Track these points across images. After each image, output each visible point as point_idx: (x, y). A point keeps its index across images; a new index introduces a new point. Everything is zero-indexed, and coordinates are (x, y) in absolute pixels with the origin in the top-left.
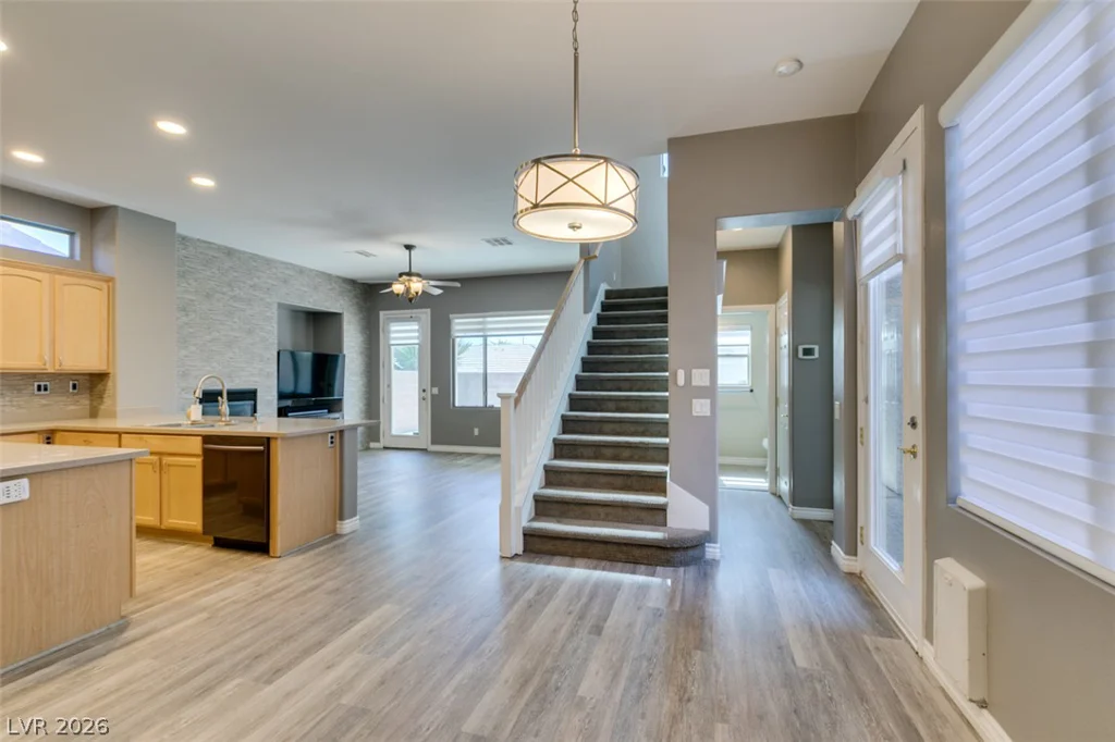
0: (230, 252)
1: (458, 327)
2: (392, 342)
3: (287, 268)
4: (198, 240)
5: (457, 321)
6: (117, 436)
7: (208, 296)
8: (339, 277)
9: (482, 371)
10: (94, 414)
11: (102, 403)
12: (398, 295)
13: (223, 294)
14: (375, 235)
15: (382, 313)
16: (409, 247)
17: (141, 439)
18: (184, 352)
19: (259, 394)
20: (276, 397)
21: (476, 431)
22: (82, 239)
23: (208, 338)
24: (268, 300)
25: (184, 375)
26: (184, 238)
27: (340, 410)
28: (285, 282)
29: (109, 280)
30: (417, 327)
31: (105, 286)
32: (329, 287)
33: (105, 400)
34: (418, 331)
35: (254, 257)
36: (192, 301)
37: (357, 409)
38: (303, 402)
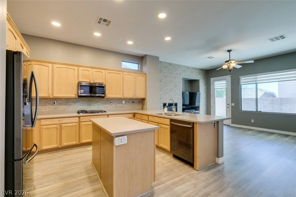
0: (171, 64)
1: (242, 81)
2: (215, 88)
3: (184, 67)
4: (164, 62)
5: (242, 78)
6: (148, 116)
7: (166, 77)
8: (198, 69)
9: (255, 97)
10: (142, 109)
11: (144, 106)
12: (225, 69)
13: (169, 76)
14: (216, 48)
15: (211, 79)
16: (229, 51)
17: (153, 118)
18: (161, 93)
19: (178, 104)
20: (182, 105)
21: (253, 121)
22: (140, 65)
23: (166, 88)
24: (180, 77)
25: (161, 99)
26: (160, 62)
27: (199, 110)
28: (184, 71)
29: (145, 74)
30: (225, 82)
31: (144, 75)
32: (196, 72)
33: (145, 105)
34: (226, 83)
35: (176, 65)
36: (162, 79)
37: (204, 110)
38: (188, 107)
